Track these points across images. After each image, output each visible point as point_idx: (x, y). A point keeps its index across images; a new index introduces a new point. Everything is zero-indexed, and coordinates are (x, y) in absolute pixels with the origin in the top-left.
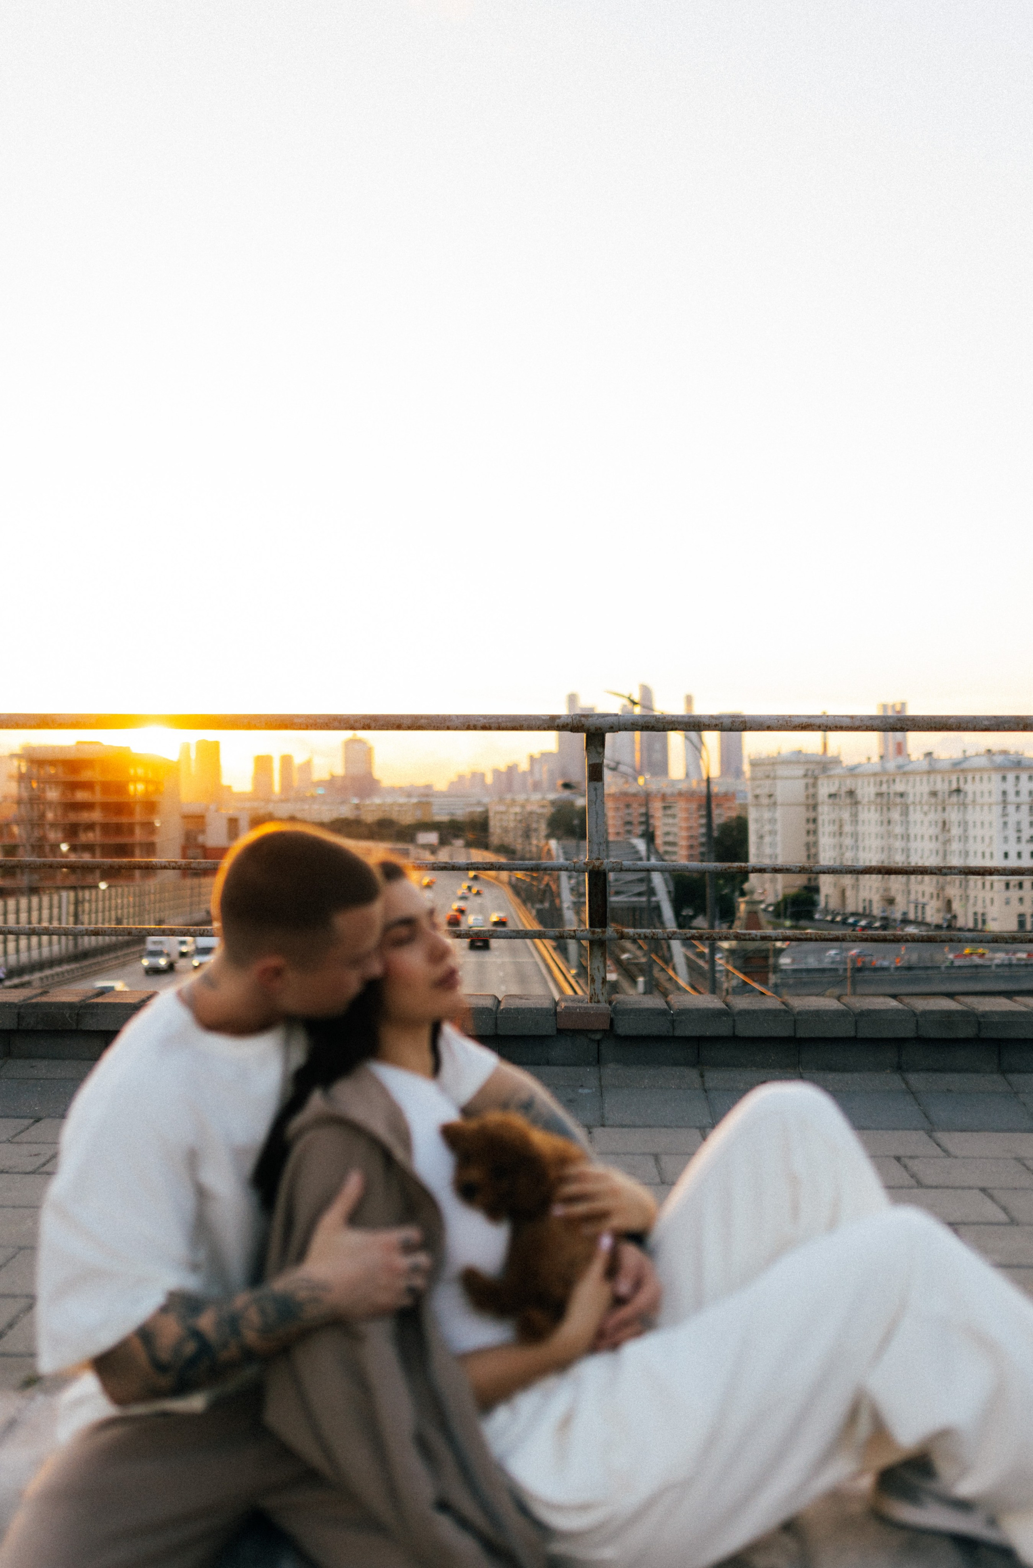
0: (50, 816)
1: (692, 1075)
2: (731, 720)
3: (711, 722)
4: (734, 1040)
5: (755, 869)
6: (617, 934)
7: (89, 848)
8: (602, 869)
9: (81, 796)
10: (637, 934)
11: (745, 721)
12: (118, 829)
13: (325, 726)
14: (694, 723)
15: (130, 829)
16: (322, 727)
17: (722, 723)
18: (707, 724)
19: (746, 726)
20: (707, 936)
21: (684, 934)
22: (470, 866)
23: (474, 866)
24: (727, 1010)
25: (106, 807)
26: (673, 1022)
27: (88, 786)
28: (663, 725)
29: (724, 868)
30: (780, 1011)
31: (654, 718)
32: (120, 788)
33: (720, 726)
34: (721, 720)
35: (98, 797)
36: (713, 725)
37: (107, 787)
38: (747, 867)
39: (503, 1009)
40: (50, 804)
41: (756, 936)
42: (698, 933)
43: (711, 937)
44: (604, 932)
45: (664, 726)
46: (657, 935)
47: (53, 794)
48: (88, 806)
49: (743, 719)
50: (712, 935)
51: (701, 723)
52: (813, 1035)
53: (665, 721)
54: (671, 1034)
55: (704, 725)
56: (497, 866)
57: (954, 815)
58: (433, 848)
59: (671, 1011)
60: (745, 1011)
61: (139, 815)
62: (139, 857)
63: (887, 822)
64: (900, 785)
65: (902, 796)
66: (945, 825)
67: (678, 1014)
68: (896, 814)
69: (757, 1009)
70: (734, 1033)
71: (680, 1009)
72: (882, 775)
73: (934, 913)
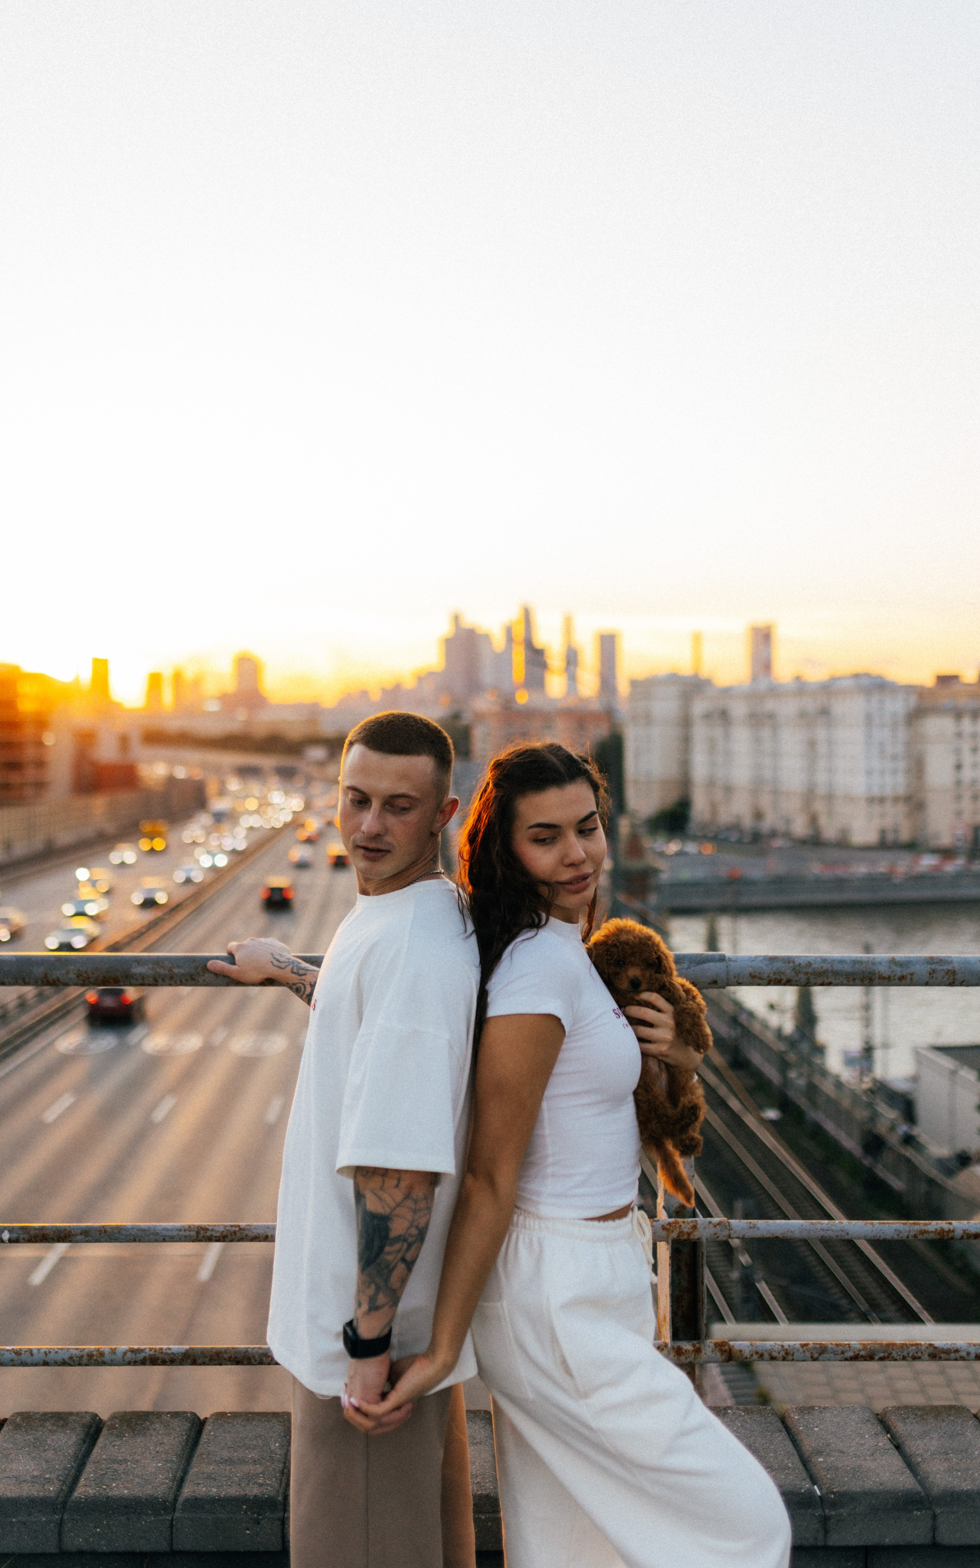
2: (928, 968)
4: (936, 1549)
5: (968, 1235)
6: (722, 1354)
8: (696, 1238)
10: (757, 1353)
11: (955, 971)
12: (8, 746)
13: (189, 980)
15: (21, 746)
16: (184, 981)
17: (912, 974)
19: (954, 979)
21: (840, 1352)
24: (917, 1492)
26: (825, 1520)
28: (806, 977)
29: (912, 1234)
31: (791, 965)
32: (9, 704)
34: (912, 969)
36: (897, 977)
38: (953, 1231)
44: (698, 1351)
45: (808, 979)
46: (793, 1355)
49: (950, 967)
51: (875, 974)
53: (810, 970)
54: (820, 1542)
55: (880, 978)
57: (821, 734)
58: (321, 764)
59: (818, 1493)
60: (952, 1494)
61: (29, 731)
62: (30, 774)
63: (758, 741)
64: (770, 705)
65: (771, 716)
66: (812, 744)
67: (834, 1505)
68: (766, 733)
69: (973, 1491)
70: (934, 1537)
71: (834, 1490)
72: (753, 696)
73: (800, 827)
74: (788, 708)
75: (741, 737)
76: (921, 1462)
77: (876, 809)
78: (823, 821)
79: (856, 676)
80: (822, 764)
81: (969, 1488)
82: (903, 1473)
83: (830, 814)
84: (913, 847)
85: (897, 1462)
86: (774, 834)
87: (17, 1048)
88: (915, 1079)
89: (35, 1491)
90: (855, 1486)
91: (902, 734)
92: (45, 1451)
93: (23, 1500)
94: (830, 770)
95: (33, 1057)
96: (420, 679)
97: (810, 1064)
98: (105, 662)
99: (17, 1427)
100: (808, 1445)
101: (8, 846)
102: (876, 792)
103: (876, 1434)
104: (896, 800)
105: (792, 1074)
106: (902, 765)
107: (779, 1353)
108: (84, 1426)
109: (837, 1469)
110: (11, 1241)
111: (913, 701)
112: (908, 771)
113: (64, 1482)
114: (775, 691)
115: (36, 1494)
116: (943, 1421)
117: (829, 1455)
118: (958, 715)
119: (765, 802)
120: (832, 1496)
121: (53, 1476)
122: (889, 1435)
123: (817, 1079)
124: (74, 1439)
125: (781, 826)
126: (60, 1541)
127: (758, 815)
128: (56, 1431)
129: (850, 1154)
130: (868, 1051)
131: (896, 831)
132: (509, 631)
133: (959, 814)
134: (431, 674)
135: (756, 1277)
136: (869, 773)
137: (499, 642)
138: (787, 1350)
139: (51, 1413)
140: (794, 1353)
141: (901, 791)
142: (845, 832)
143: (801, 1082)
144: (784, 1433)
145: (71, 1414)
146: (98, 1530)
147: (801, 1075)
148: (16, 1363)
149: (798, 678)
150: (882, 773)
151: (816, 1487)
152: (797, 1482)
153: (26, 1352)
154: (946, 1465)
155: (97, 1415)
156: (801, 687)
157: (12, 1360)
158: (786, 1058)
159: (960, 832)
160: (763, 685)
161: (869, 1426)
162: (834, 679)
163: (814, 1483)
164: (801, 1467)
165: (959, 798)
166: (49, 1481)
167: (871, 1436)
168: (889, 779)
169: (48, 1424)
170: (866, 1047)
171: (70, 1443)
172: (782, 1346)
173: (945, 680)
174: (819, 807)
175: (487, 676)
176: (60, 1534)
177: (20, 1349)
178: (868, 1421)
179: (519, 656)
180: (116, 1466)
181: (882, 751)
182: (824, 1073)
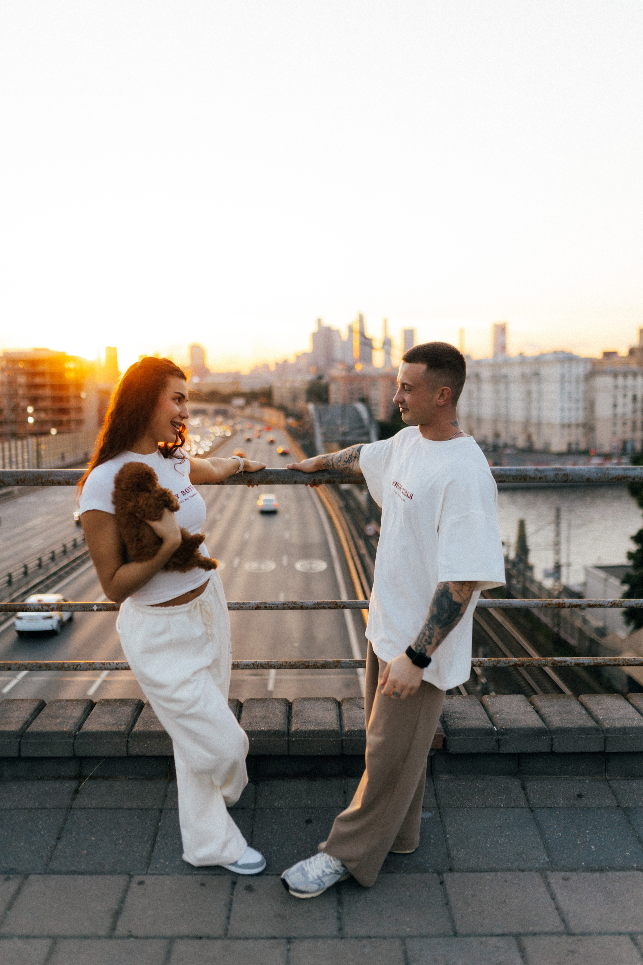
0: (21, 392)
1: (514, 784)
3: (536, 475)
4: (552, 754)
7: (45, 410)
9: (38, 380)
12: (60, 399)
14: (521, 475)
15: (67, 399)
18: (532, 477)
20: (528, 664)
22: (317, 606)
23: (320, 606)
24: (545, 729)
25: (53, 387)
26: (498, 741)
27: (42, 374)
30: (591, 729)
32: (60, 375)
33: (544, 479)
35: (48, 380)
37: (52, 375)
39: (348, 731)
40: (20, 385)
41: (571, 663)
42: (520, 660)
43: (531, 665)
46: (484, 664)
47: (22, 379)
48: (42, 386)
50: (532, 663)
52: (620, 751)
54: (496, 752)
56: (342, 606)
57: (534, 387)
58: (242, 408)
59: (496, 729)
60: (561, 729)
61: (72, 391)
62: (73, 415)
63: (497, 392)
64: (505, 371)
65: (505, 377)
66: (529, 393)
67: (503, 734)
68: (502, 387)
69: (572, 728)
70: (552, 749)
71: (503, 727)
72: (495, 365)
73: (521, 442)
74: (515, 372)
75: (487, 389)
76: (547, 717)
77: (566, 431)
78: (535, 438)
79: (555, 353)
80: (535, 405)
81: (570, 726)
82: (538, 721)
83: (539, 433)
84: (586, 453)
85: (536, 716)
86: (506, 446)
87: (73, 570)
88: (585, 584)
89: (115, 729)
90: (514, 726)
91: (582, 386)
92: (117, 714)
93: (109, 732)
94: (539, 409)
95: (83, 573)
96: (298, 357)
97: (524, 575)
98: (115, 349)
99: (103, 705)
100: (492, 710)
101: (63, 457)
102: (566, 421)
103: (527, 706)
104: (577, 425)
105: (514, 582)
106: (581, 405)
107: (477, 663)
108: (135, 704)
109: (506, 719)
110: (98, 610)
111: (589, 367)
112: (585, 409)
113: (128, 726)
114: (507, 362)
115: (115, 730)
116: (561, 700)
117: (502, 714)
118: (615, 375)
119: (501, 428)
120: (502, 730)
121: (123, 723)
122: (533, 706)
123: (528, 585)
124: (131, 709)
125: (510, 442)
126: (127, 750)
127: (497, 435)
128: (122, 706)
129: (546, 626)
130: (558, 567)
131: (577, 444)
132: (351, 329)
133: (614, 433)
134: (305, 354)
135: (490, 689)
136: (562, 409)
137: (344, 334)
138: (481, 661)
139: (119, 699)
140: (484, 663)
141: (581, 420)
142: (547, 445)
143: (519, 586)
144: (481, 706)
145: (128, 699)
146: (145, 746)
147: (518, 582)
148: (102, 668)
149: (521, 354)
150: (570, 410)
151: (495, 727)
152: (486, 725)
153: (107, 663)
154: (560, 717)
155: (141, 700)
156: (523, 360)
157: (101, 667)
158: (511, 573)
159: (615, 444)
160: (500, 359)
161: (524, 702)
162: (542, 355)
163: (494, 725)
164: (488, 719)
165: (615, 424)
166: (121, 725)
167: (524, 707)
168: (573, 413)
169: (117, 703)
170: (556, 565)
171: (129, 711)
172: (479, 660)
173: (608, 355)
174: (532, 430)
175: (338, 354)
176: (127, 747)
177: (104, 663)
178: (524, 701)
179: (356, 342)
180: (152, 719)
181: (570, 397)
182: (532, 581)
